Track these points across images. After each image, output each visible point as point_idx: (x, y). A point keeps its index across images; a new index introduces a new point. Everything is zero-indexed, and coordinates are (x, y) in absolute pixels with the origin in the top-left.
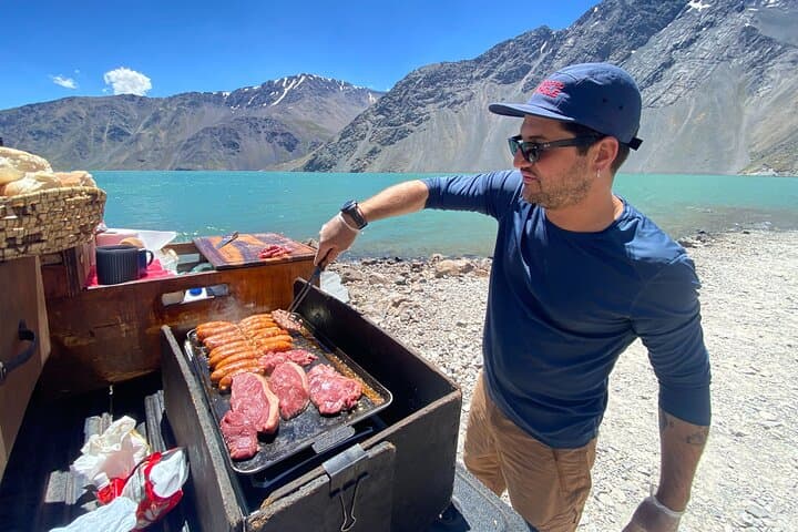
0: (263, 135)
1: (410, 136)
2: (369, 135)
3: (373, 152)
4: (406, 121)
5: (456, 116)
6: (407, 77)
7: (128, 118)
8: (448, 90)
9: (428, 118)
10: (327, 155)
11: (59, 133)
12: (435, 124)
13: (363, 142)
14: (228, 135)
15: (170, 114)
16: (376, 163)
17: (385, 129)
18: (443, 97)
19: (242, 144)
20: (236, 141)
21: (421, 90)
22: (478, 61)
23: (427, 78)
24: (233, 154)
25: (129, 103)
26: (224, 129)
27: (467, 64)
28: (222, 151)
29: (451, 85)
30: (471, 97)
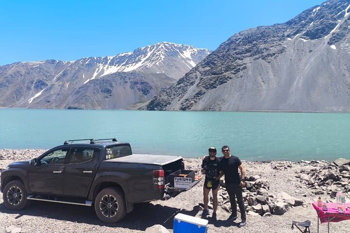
0: (129, 84)
1: (229, 82)
2: (197, 82)
3: (199, 94)
4: (227, 71)
5: (269, 65)
6: (229, 39)
7: (48, 74)
8: (262, 46)
9: (245, 68)
10: (165, 97)
11: (7, 84)
12: (250, 73)
13: (192, 87)
14: (105, 84)
15: (73, 72)
16: (201, 102)
17: (209, 77)
18: (258, 52)
19: (114, 91)
20: (110, 88)
21: (240, 48)
22: (289, 23)
23: (245, 38)
24: (107, 97)
25: (50, 65)
26: (103, 81)
27: (279, 26)
28: (100, 96)
29: (265, 42)
30: (282, 51)
